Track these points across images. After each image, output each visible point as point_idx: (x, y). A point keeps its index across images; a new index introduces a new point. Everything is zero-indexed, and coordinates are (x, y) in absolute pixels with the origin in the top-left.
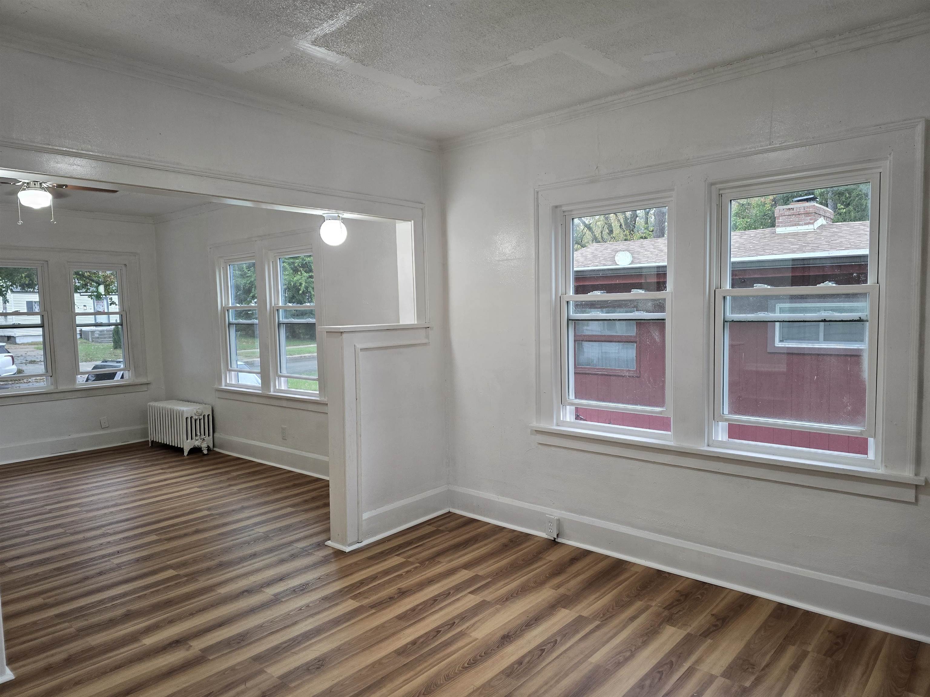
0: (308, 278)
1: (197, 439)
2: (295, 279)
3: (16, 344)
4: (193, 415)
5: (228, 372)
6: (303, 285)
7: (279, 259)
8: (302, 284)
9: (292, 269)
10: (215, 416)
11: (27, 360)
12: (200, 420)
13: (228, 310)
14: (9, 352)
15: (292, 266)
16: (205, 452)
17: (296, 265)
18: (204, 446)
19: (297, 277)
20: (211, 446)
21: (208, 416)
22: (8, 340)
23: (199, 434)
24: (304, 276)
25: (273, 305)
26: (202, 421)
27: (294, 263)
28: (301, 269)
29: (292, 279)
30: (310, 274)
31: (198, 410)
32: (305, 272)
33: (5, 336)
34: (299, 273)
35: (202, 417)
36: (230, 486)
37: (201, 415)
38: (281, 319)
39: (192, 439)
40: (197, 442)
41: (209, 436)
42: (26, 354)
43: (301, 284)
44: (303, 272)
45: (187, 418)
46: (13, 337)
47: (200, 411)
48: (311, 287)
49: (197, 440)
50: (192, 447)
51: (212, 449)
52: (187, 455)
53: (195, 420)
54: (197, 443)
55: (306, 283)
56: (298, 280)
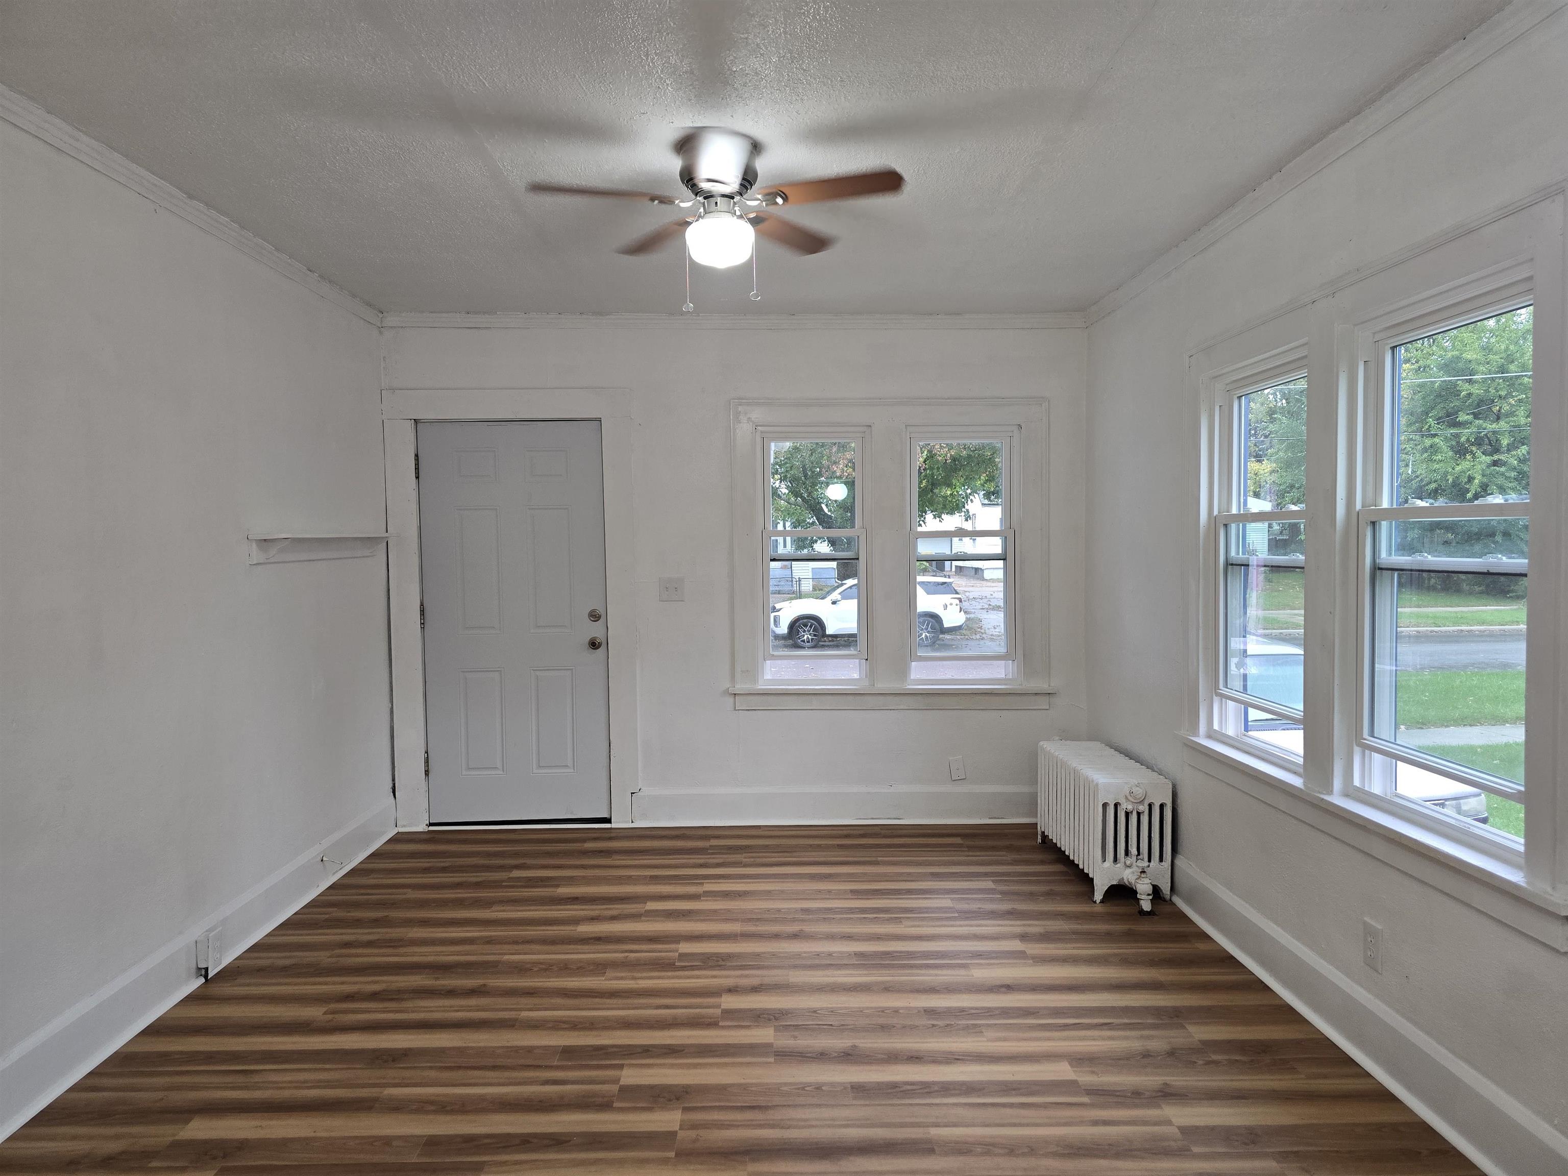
0: (1488, 466)
1: (1128, 863)
2: (1458, 468)
3: (984, 579)
4: (1122, 801)
5: (1216, 700)
6: (1476, 481)
7: (1393, 348)
8: (1474, 478)
9: (1452, 448)
10: (1179, 811)
11: (990, 605)
12: (1139, 814)
13: (1226, 526)
14: (957, 593)
15: (1454, 443)
16: (1146, 906)
17: (1463, 439)
18: (1143, 888)
19: (1465, 465)
20: (1166, 888)
21: (1162, 806)
22: (976, 574)
23: (1133, 850)
24: (1480, 463)
25: (1358, 506)
26: (1145, 819)
27: (1457, 436)
28: (1474, 449)
29: (1450, 470)
30: (1496, 457)
31: (1134, 790)
32: (1483, 453)
33: (972, 568)
34: (1468, 457)
35: (1144, 808)
36: (1166, 1094)
37: (1142, 802)
38: (1384, 554)
39: (1116, 860)
40: (1128, 871)
41: (1161, 859)
42: (992, 595)
43: (1471, 479)
44: (1479, 453)
45: (1105, 805)
46: (981, 569)
47: (1139, 792)
48: (1496, 485)
49: (1130, 867)
50: (1115, 883)
51: (1168, 897)
52: (1102, 902)
53: (1127, 814)
54: (1129, 876)
55: (1483, 476)
56: (1464, 472)
